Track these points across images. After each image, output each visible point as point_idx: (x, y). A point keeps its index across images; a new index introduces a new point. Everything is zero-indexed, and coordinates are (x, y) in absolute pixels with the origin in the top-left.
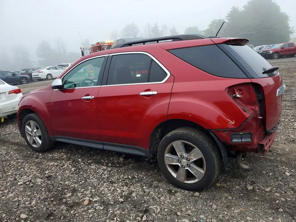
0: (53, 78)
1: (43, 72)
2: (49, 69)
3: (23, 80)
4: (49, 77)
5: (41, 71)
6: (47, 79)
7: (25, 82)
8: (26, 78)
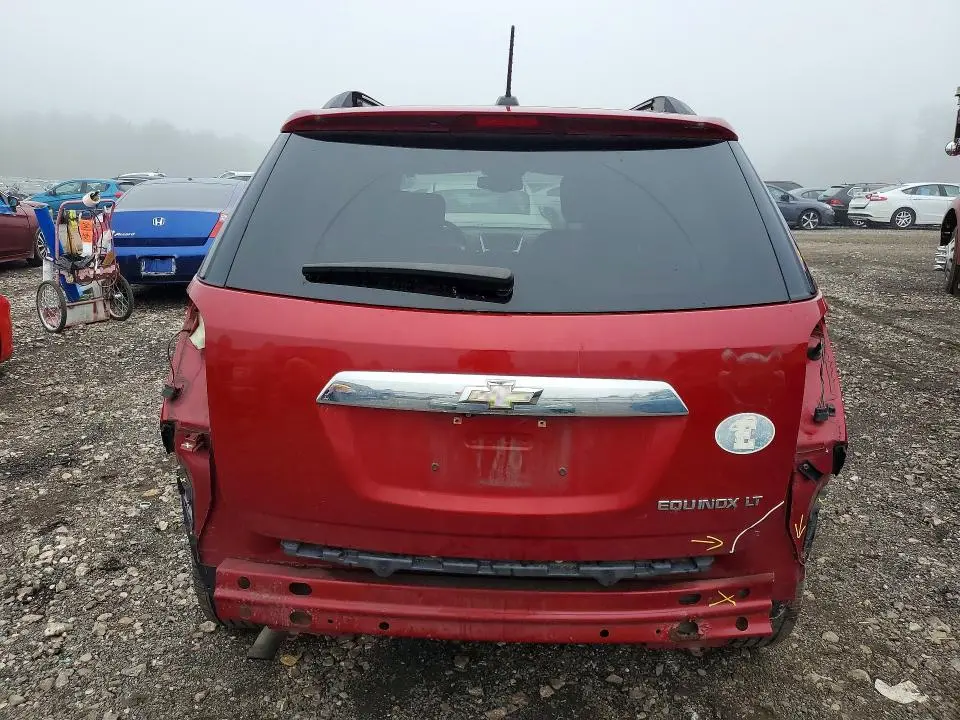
0: (917, 223)
1: (883, 199)
2: (915, 191)
3: (808, 216)
4: (903, 220)
5: (880, 195)
6: (892, 225)
7: (814, 223)
8: (817, 212)
